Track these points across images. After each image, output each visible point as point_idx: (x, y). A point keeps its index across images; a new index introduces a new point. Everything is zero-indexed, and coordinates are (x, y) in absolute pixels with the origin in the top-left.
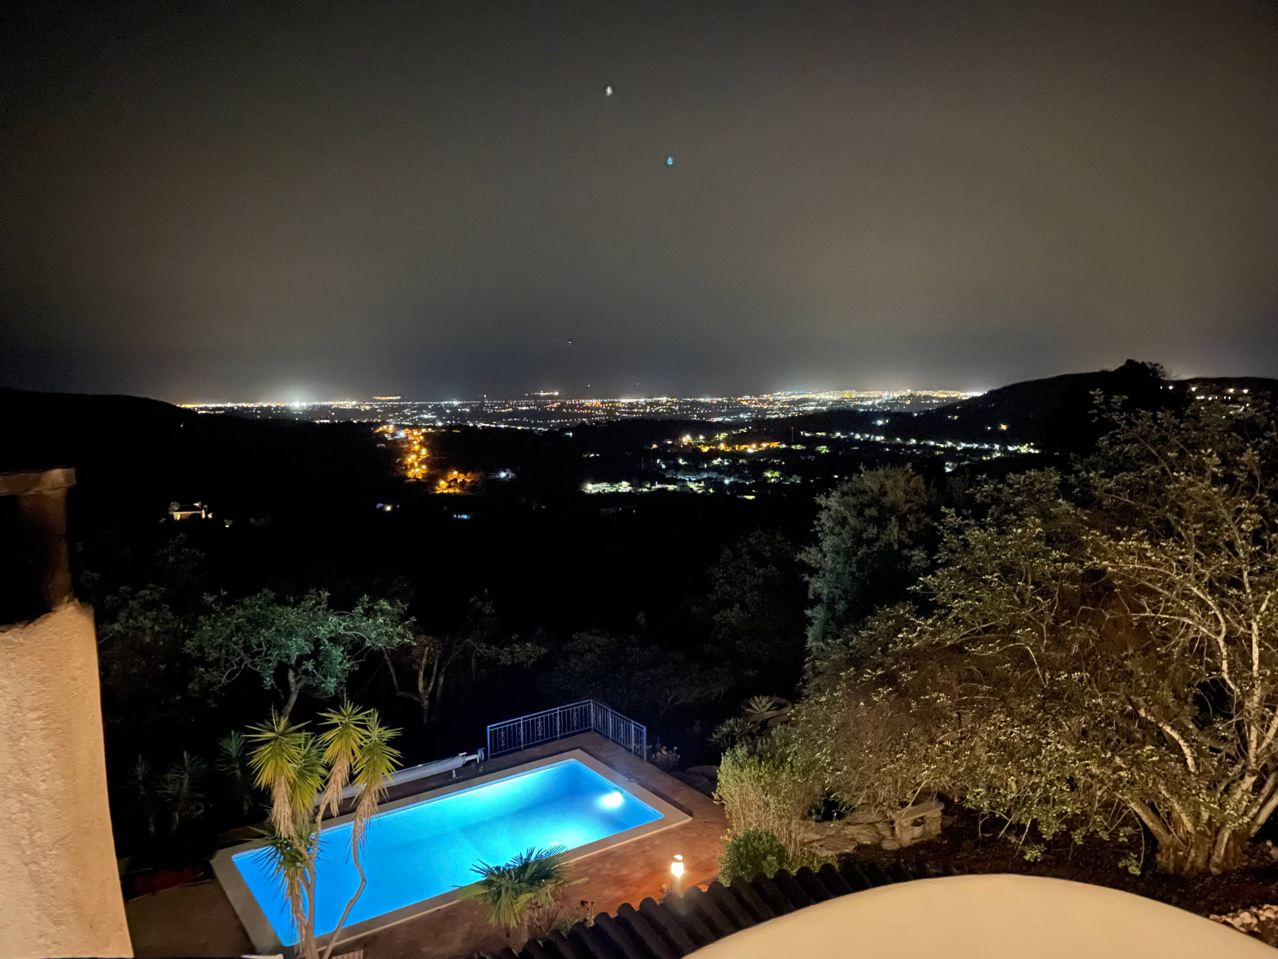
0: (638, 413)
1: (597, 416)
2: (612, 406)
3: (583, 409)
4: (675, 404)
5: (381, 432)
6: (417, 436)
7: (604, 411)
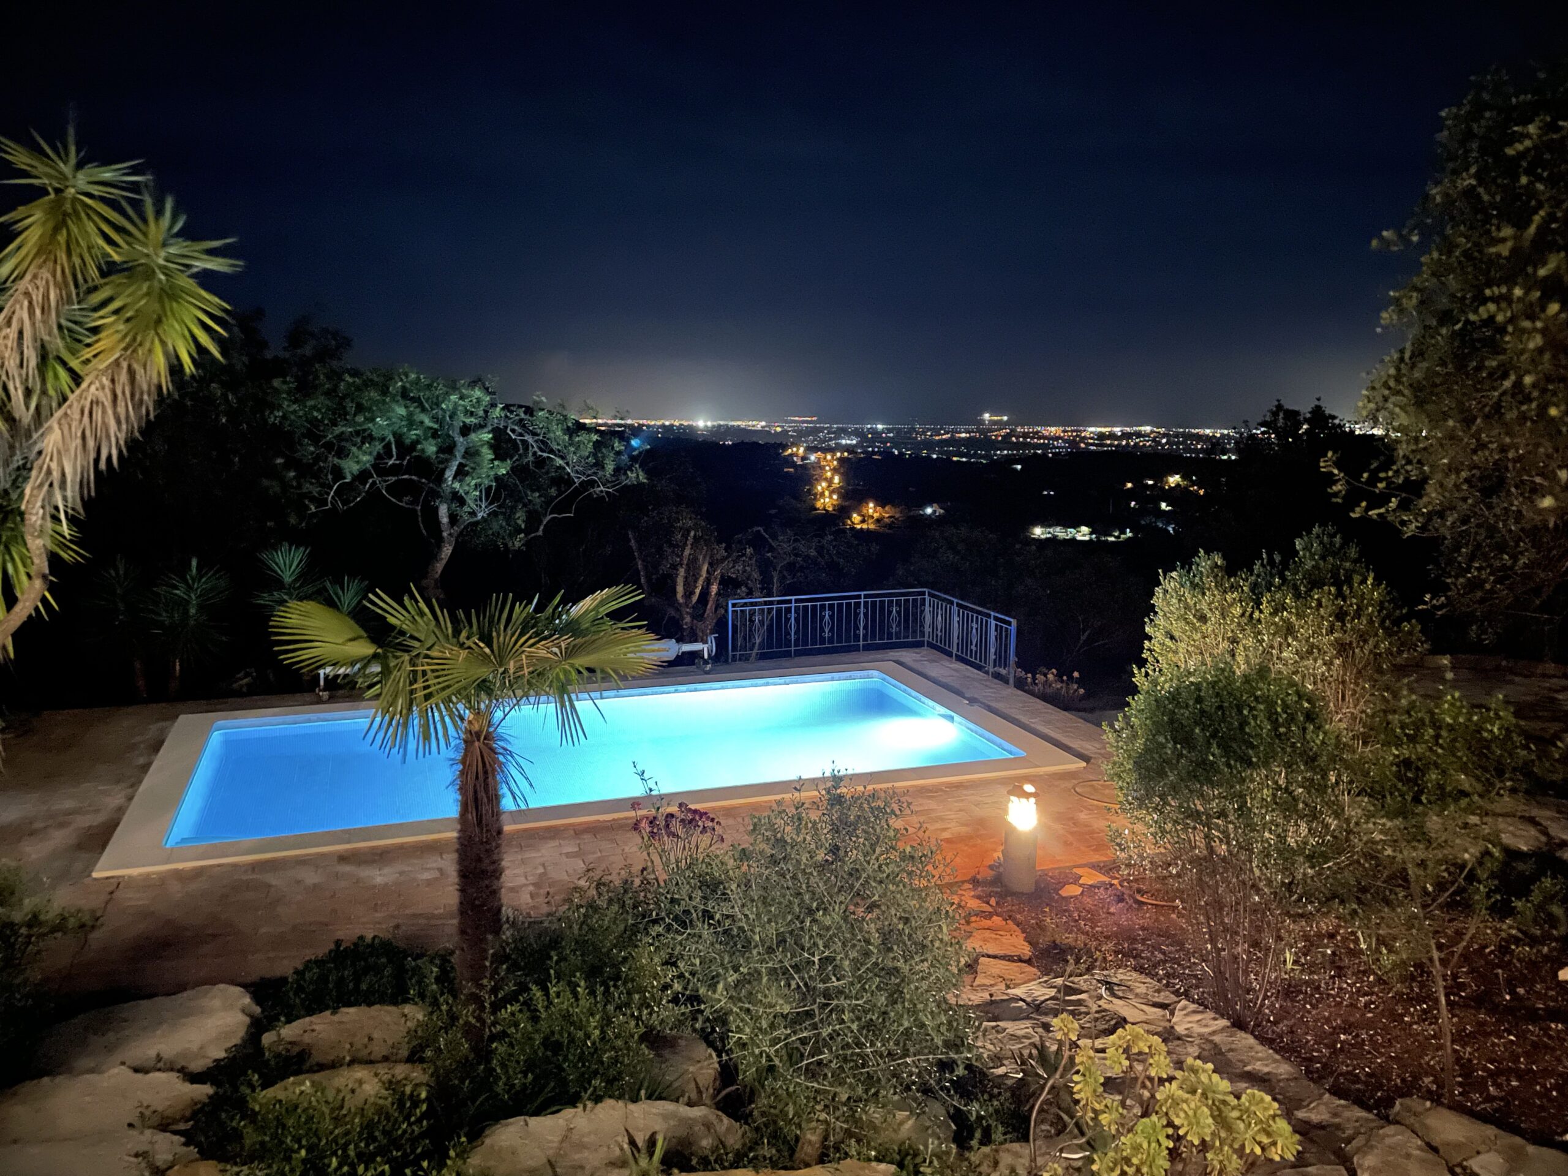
0: (1111, 445)
1: (1056, 448)
2: (1077, 436)
3: (1039, 438)
4: (1164, 435)
5: (791, 455)
6: (830, 461)
7: (1065, 441)
